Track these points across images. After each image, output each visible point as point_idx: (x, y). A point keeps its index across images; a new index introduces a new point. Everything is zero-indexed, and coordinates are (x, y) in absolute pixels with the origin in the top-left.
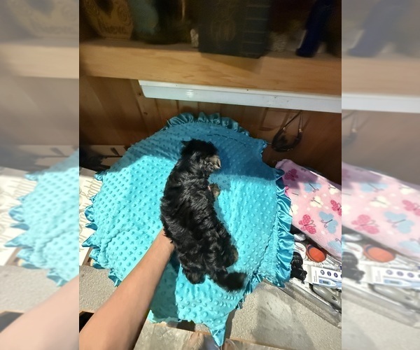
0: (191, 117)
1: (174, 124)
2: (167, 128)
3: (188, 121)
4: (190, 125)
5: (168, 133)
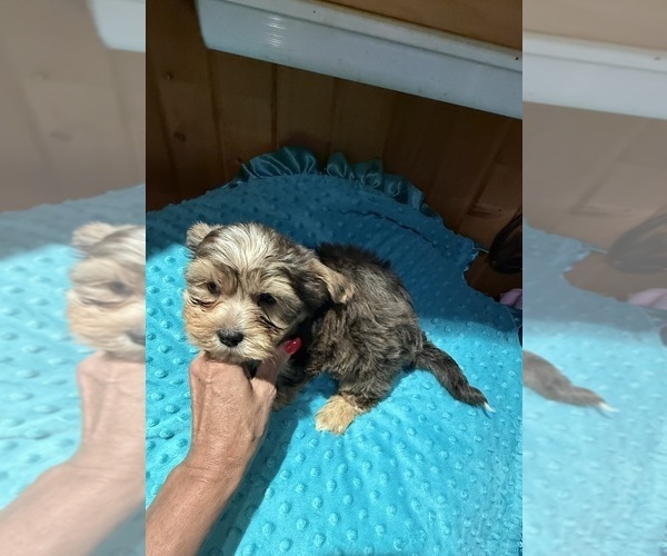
0: (308, 158)
1: (262, 174)
2: (239, 182)
3: (302, 170)
4: (305, 181)
5: (246, 193)
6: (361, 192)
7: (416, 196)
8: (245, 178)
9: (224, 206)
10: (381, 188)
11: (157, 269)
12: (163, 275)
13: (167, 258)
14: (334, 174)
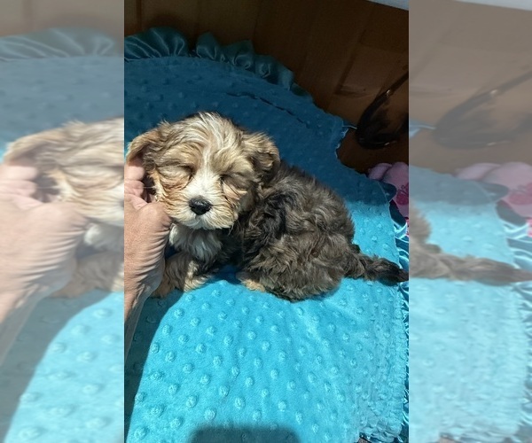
0: (178, 40)
1: (134, 57)
3: (171, 51)
4: (175, 63)
6: (234, 74)
7: (286, 76)
10: (252, 69)
14: (205, 56)
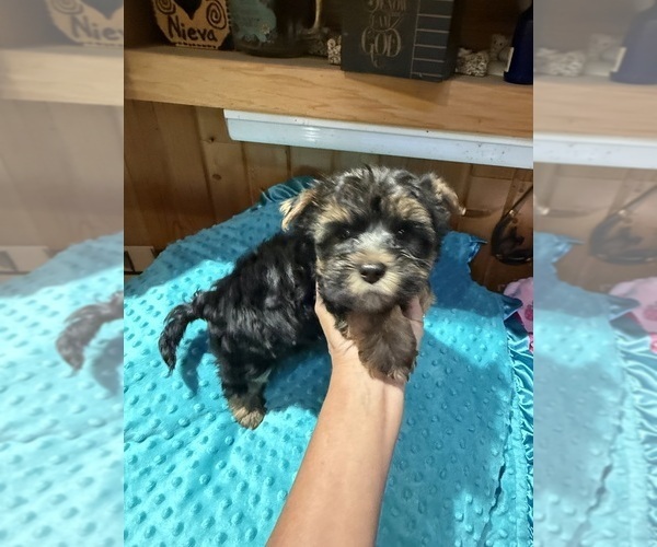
1: (276, 198)
2: (260, 206)
5: (262, 214)
8: (264, 203)
9: (244, 225)
11: (188, 279)
12: (192, 283)
13: (198, 269)
